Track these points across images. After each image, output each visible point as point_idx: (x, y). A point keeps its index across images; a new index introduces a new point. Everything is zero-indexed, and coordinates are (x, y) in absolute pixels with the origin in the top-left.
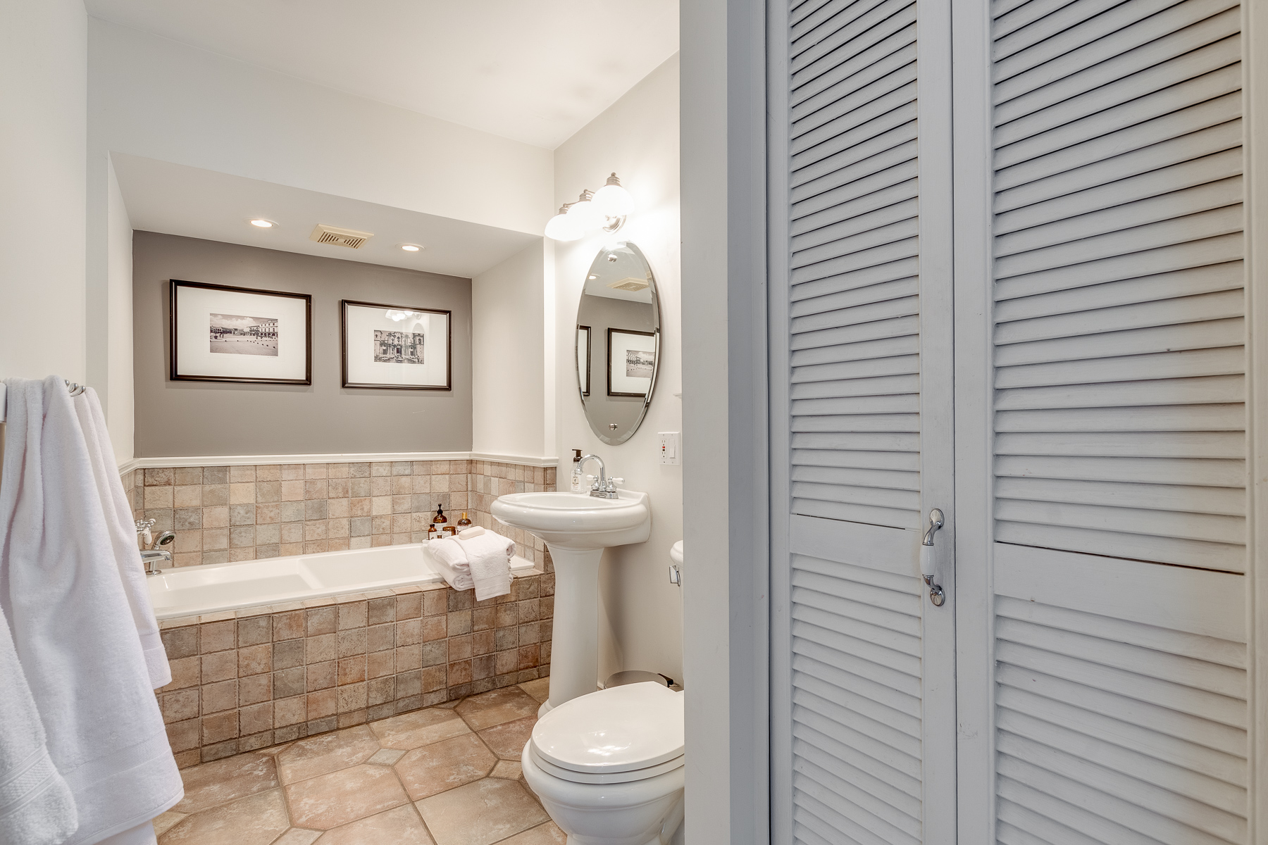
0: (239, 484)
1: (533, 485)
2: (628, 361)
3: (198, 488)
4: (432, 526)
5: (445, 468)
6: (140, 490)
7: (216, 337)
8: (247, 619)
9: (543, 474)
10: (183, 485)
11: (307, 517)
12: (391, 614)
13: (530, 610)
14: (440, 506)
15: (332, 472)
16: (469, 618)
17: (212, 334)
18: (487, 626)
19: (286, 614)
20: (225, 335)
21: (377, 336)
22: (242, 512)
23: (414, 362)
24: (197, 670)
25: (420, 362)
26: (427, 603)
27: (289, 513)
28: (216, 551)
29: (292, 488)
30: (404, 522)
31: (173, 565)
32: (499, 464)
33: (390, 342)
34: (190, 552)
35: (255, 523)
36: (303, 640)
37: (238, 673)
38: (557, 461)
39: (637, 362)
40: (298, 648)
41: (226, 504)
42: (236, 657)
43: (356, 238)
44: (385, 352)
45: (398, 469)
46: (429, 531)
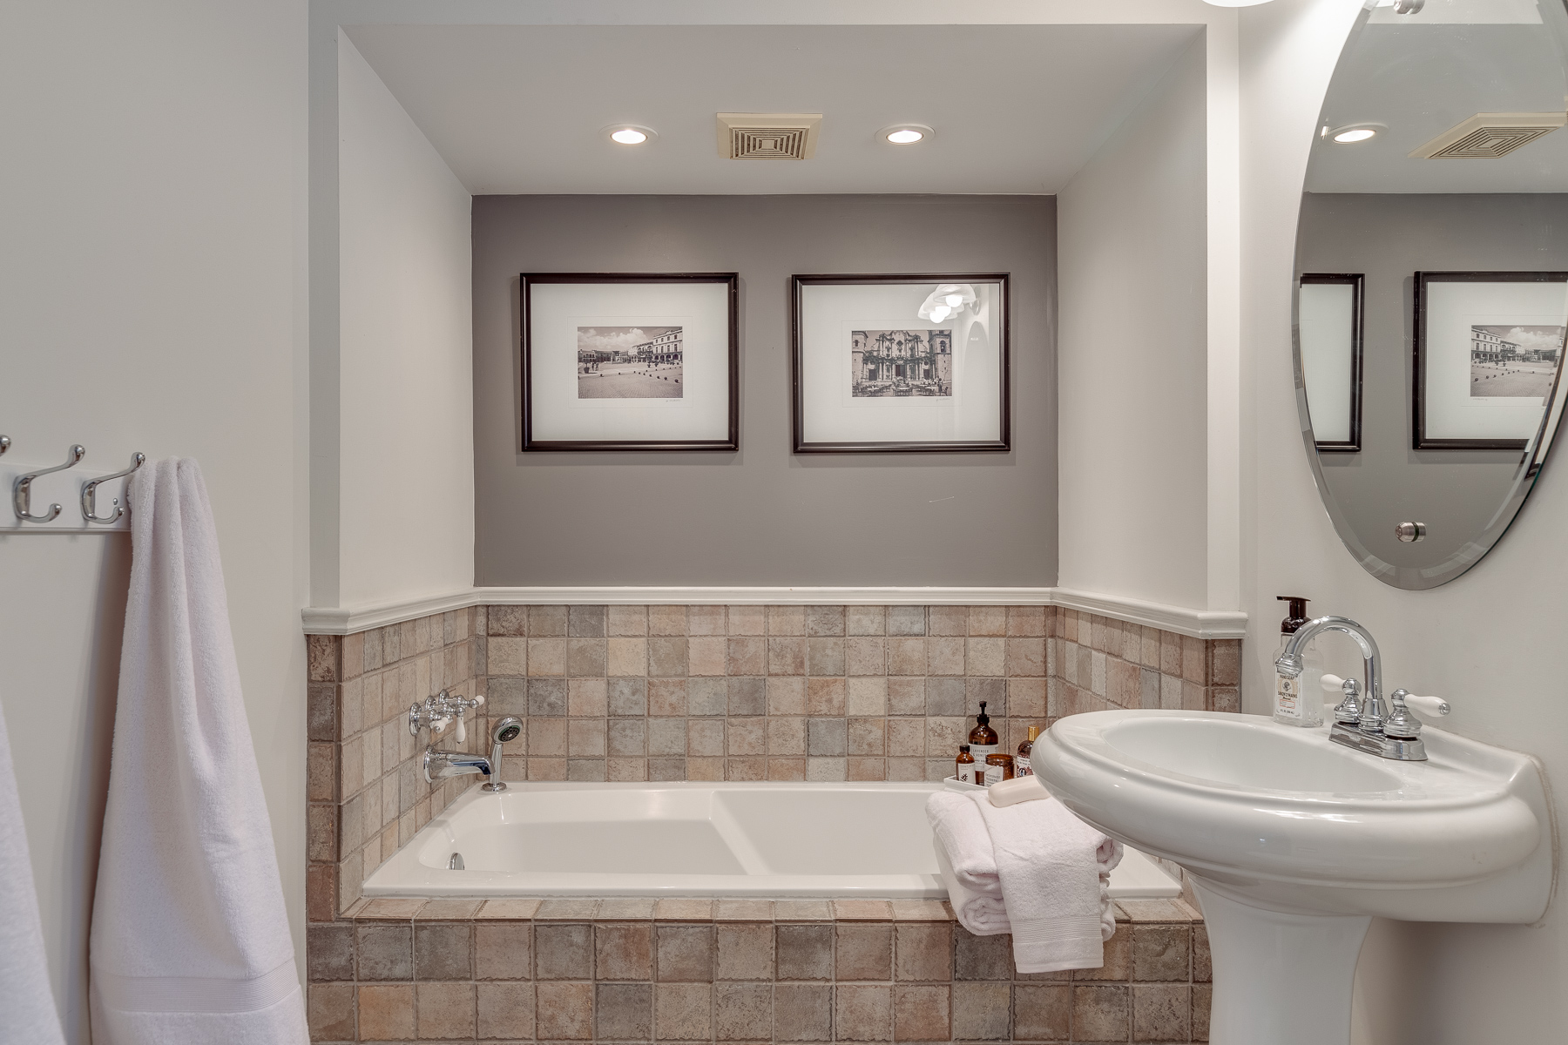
0: (623, 639)
1: (1178, 683)
2: (1477, 354)
3: (561, 643)
4: (965, 749)
5: (996, 622)
6: (482, 642)
7: (587, 370)
8: (551, 923)
9: (1202, 656)
10: (540, 636)
11: (731, 708)
12: (824, 962)
13: (1165, 1012)
14: (983, 705)
15: (774, 621)
16: (1003, 1003)
17: (581, 364)
18: (1048, 1031)
19: (618, 925)
20: (600, 365)
21: (857, 342)
22: (627, 691)
23: (931, 393)
24: (470, 1009)
25: (945, 391)
26: (905, 950)
27: (700, 699)
28: (588, 758)
29: (706, 653)
30: (911, 735)
31: (527, 778)
32: (1107, 621)
33: (883, 353)
34: (550, 757)
35: (646, 714)
36: (650, 986)
37: (537, 1030)
38: (1242, 623)
39: (1507, 354)
40: (642, 1001)
41: (601, 675)
42: (534, 997)
43: (790, 130)
44: (873, 375)
45: (898, 622)
46: (960, 760)
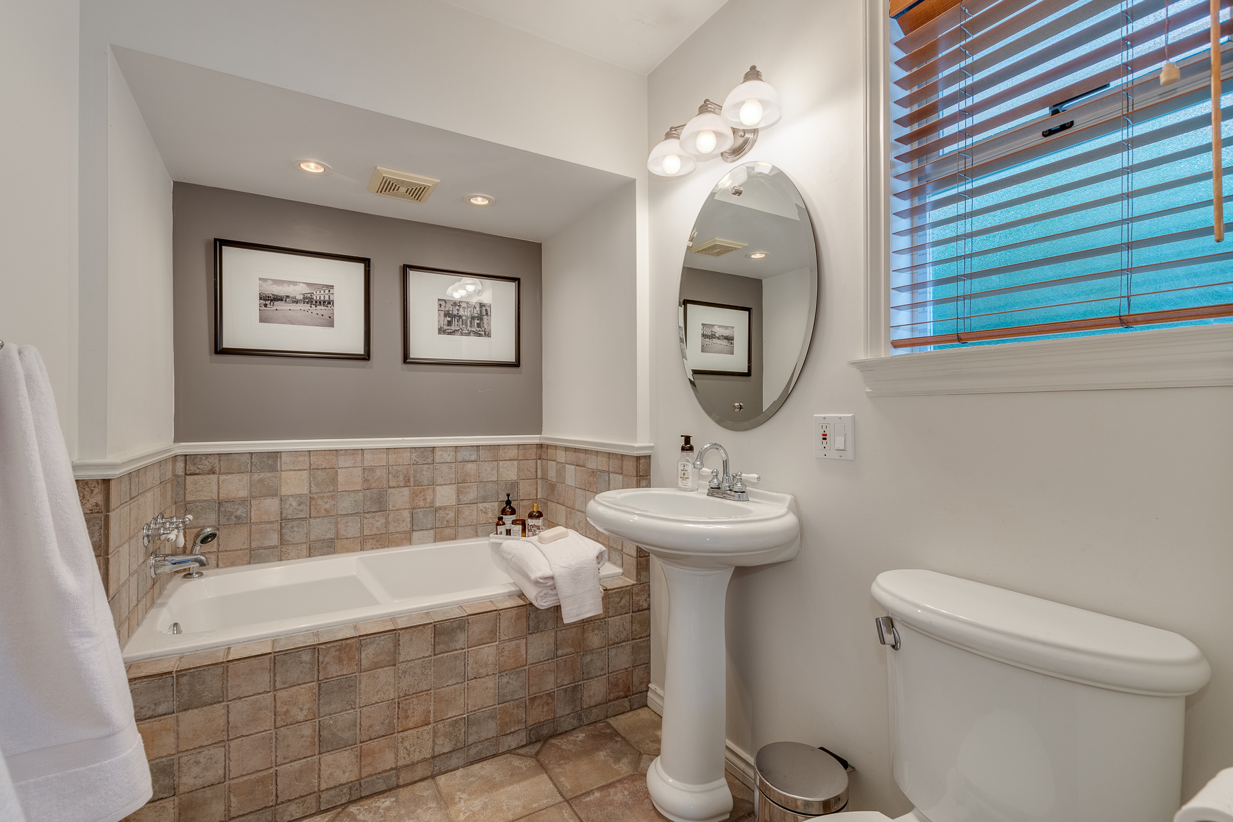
0: (292, 472)
1: (620, 477)
2: (703, 335)
3: (246, 477)
4: (500, 519)
5: (513, 453)
6: (180, 480)
7: (266, 305)
8: (286, 652)
9: (635, 464)
10: (229, 473)
11: (365, 508)
12: (461, 638)
13: (621, 629)
14: (508, 495)
15: (392, 458)
16: (552, 641)
17: (262, 301)
18: (572, 649)
19: (334, 644)
20: (275, 303)
21: (441, 305)
22: (295, 504)
23: (480, 335)
24: (222, 722)
25: (488, 335)
26: (504, 624)
27: (345, 505)
28: (265, 548)
29: (350, 477)
30: (470, 514)
31: (218, 566)
32: (576, 450)
33: (455, 312)
34: (237, 550)
35: (308, 517)
36: (356, 676)
37: (275, 722)
38: (651, 448)
39: (712, 336)
40: (350, 686)
41: (276, 495)
42: (273, 702)
43: (419, 185)
44: (449, 323)
45: (462, 455)
46: (498, 524)
